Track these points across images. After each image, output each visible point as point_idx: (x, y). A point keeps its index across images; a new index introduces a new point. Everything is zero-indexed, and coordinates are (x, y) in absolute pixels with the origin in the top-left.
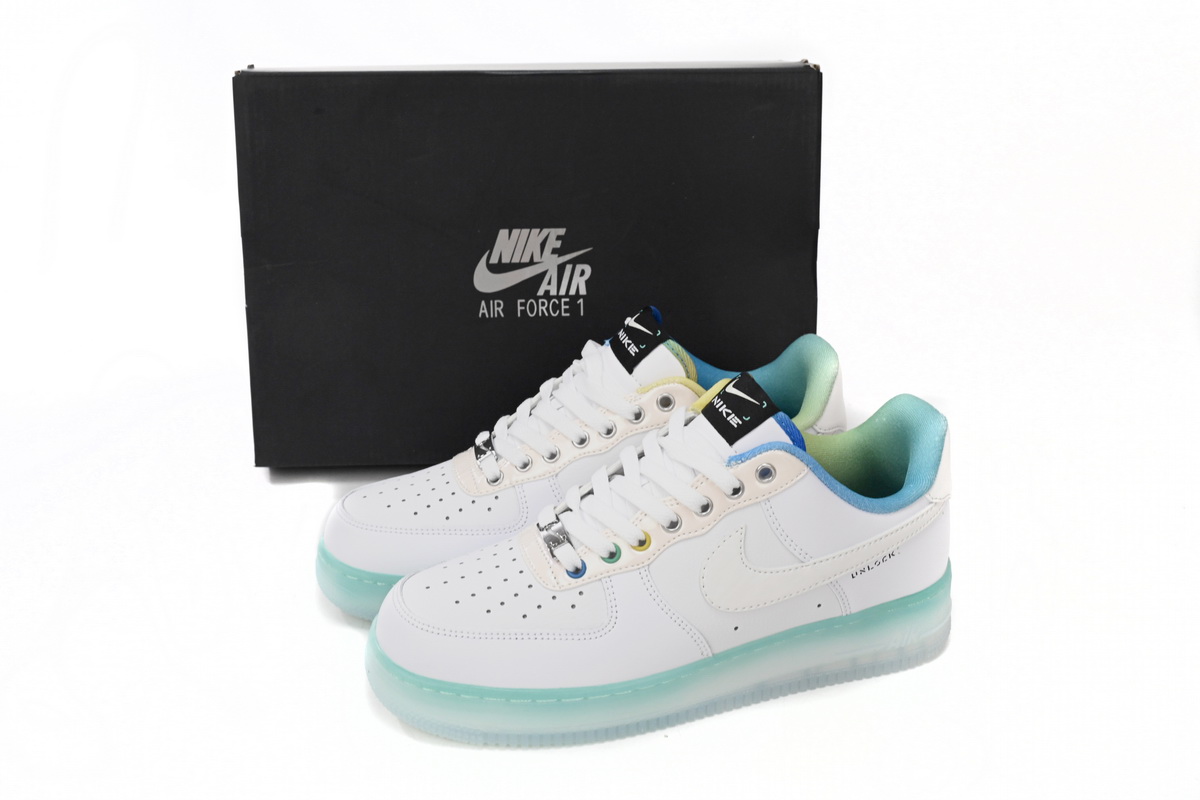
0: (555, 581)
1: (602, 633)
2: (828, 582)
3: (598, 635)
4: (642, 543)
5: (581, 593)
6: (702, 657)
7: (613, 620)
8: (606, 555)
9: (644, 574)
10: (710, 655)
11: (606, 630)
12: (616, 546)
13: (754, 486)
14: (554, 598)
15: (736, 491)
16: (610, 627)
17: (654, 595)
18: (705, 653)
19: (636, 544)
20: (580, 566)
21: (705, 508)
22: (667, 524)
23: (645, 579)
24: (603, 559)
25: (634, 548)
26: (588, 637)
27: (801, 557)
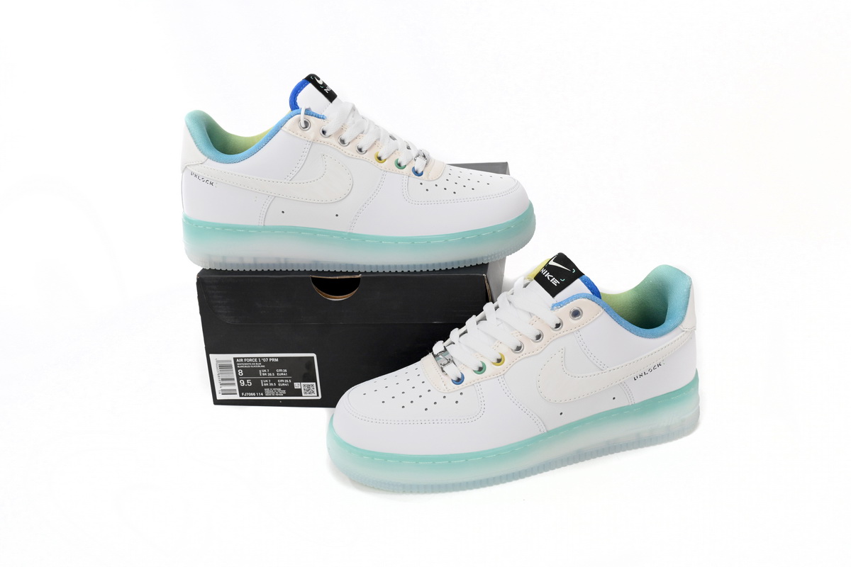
0: (445, 387)
1: (476, 418)
2: (618, 382)
3: (473, 420)
4: (499, 361)
5: (461, 394)
6: (540, 433)
7: (483, 410)
8: (477, 369)
9: (501, 380)
10: (545, 431)
11: (478, 416)
12: (483, 363)
13: (569, 322)
14: (444, 397)
15: (558, 326)
16: (480, 414)
17: (508, 393)
18: (542, 430)
19: (495, 361)
20: (460, 377)
21: (538, 337)
22: (514, 348)
23: (502, 384)
24: (474, 371)
25: (494, 364)
26: (467, 421)
27: (601, 367)
